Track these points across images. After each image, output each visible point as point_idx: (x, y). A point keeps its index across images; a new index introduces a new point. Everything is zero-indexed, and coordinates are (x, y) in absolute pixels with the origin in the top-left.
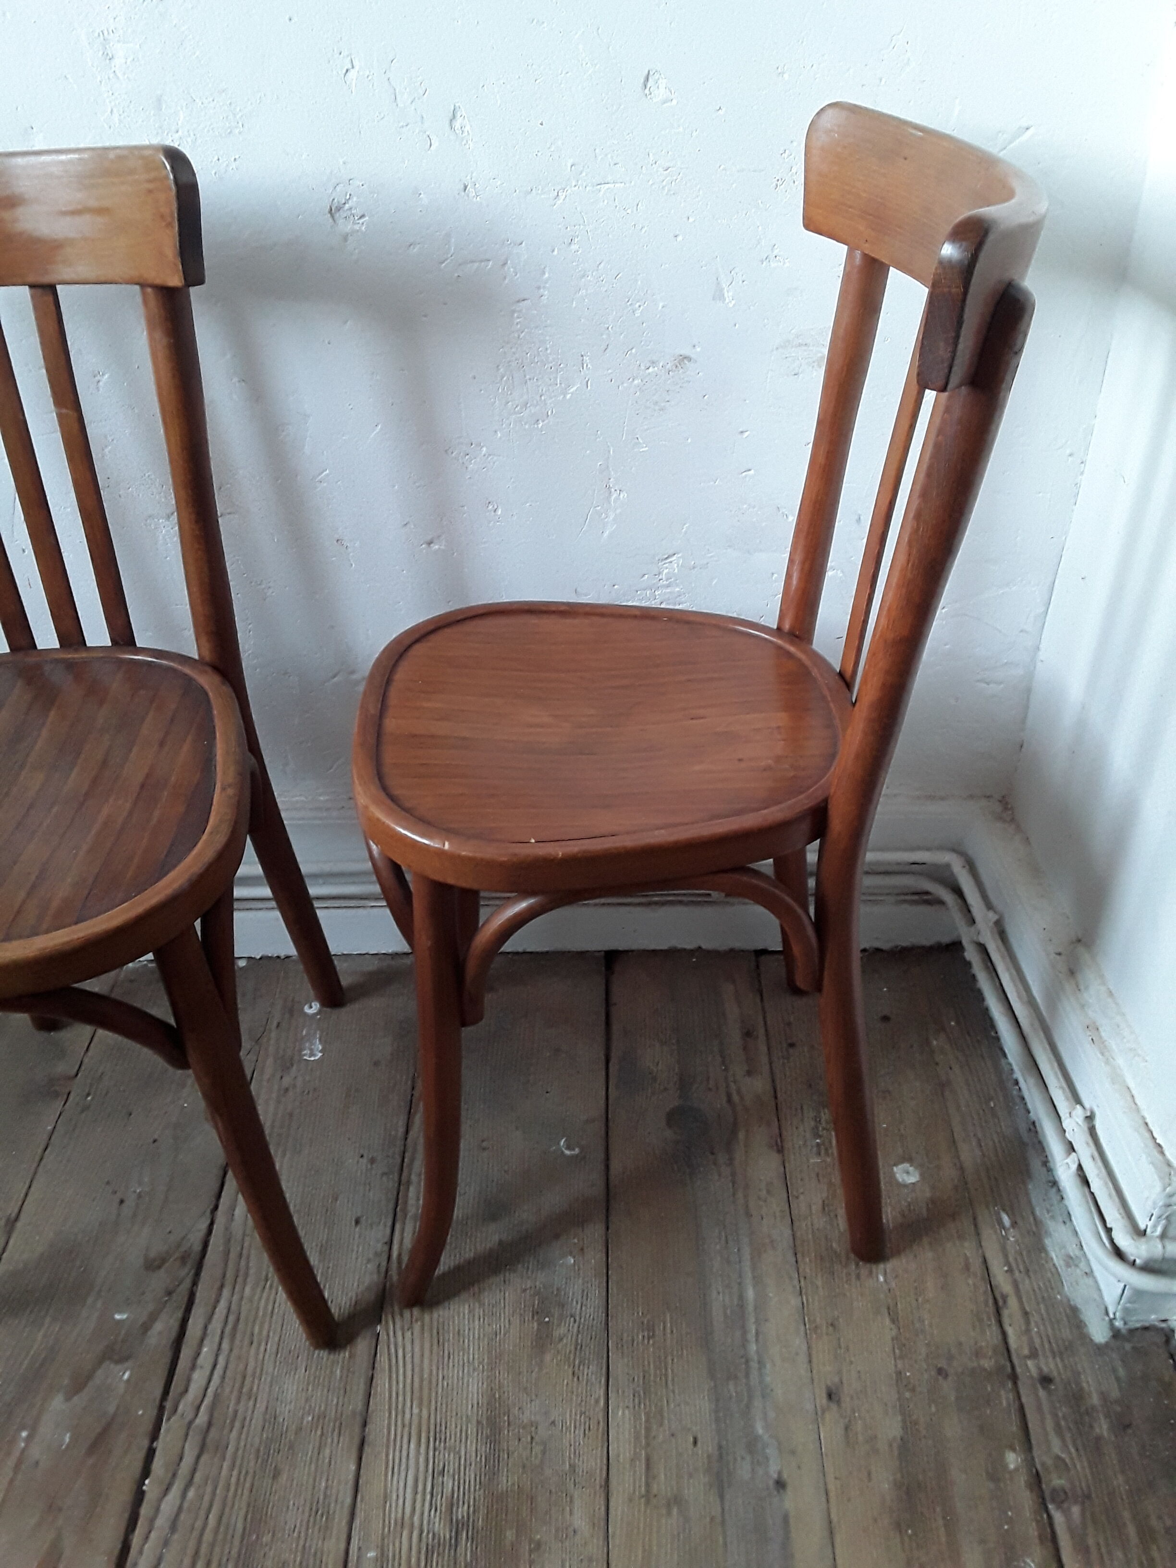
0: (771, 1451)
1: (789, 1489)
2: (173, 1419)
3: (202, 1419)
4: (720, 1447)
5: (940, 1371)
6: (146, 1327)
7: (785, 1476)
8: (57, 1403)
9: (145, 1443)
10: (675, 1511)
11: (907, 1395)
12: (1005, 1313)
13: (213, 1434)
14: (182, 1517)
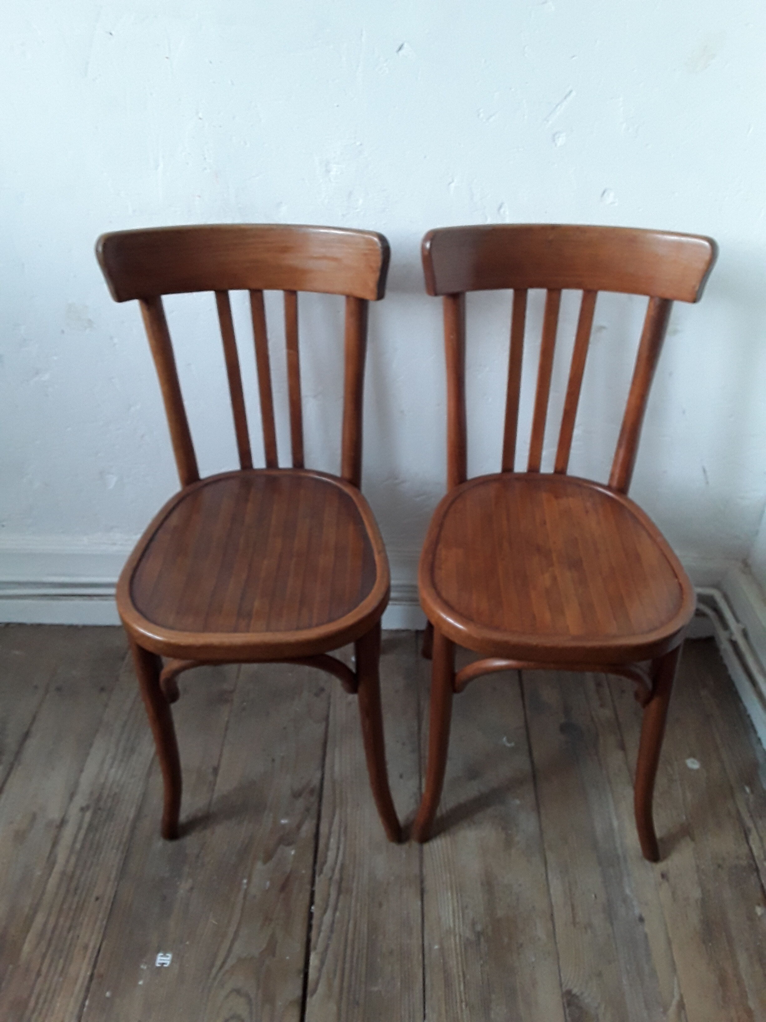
0: (635, 903)
1: (646, 922)
2: (322, 876)
3: (337, 876)
4: (608, 901)
5: (719, 866)
6: (299, 827)
7: (643, 915)
8: (259, 865)
9: (308, 887)
10: (589, 931)
11: (704, 877)
12: (751, 838)
13: (344, 884)
14: (335, 926)
